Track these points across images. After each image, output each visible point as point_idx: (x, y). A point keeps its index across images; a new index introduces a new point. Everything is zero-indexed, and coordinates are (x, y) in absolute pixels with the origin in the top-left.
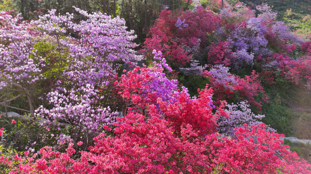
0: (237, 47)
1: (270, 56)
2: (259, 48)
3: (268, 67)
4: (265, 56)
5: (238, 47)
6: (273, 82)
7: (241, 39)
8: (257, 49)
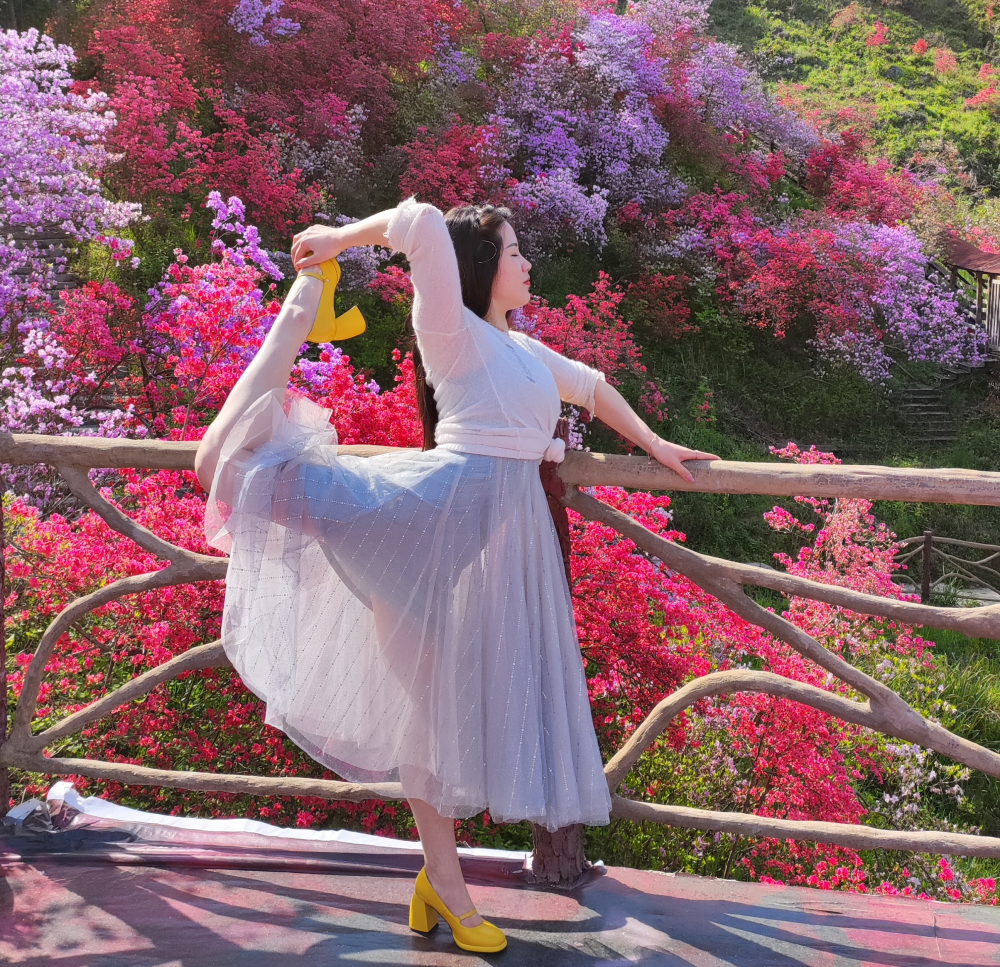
0: (533, 153)
1: (675, 207)
2: (633, 163)
3: (665, 258)
4: (655, 206)
5: (541, 155)
6: (687, 327)
7: (550, 120)
8: (621, 170)
